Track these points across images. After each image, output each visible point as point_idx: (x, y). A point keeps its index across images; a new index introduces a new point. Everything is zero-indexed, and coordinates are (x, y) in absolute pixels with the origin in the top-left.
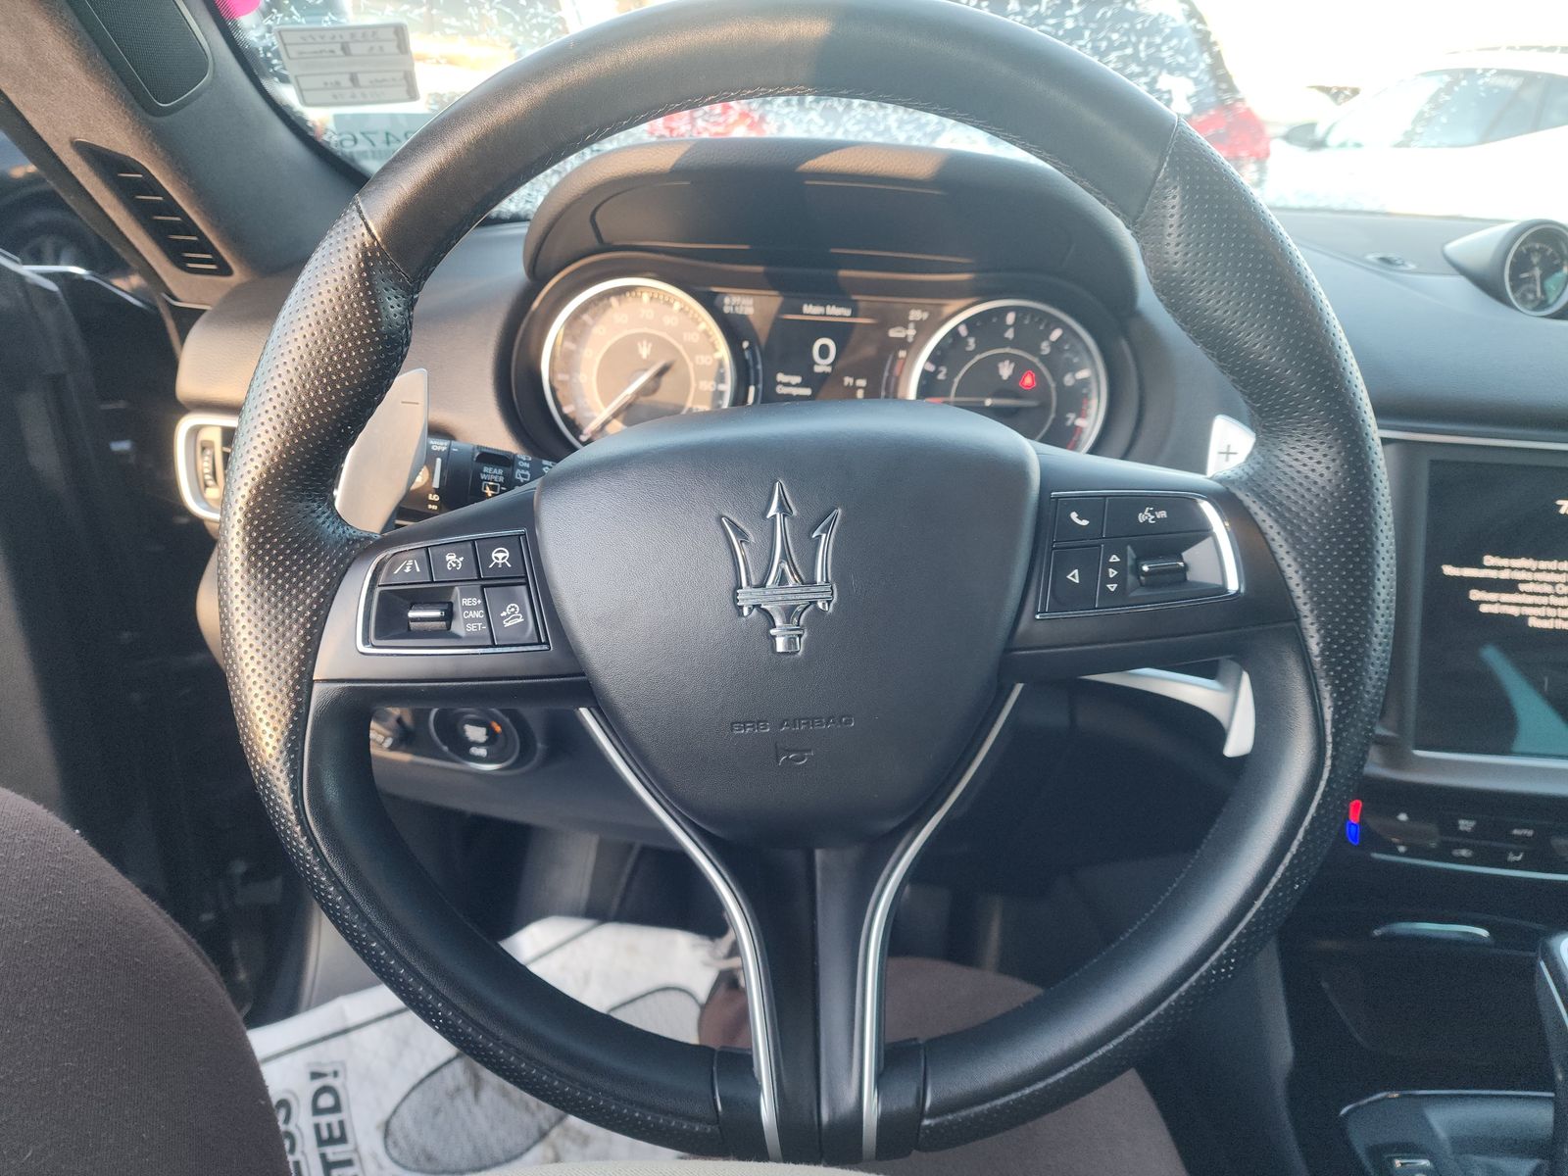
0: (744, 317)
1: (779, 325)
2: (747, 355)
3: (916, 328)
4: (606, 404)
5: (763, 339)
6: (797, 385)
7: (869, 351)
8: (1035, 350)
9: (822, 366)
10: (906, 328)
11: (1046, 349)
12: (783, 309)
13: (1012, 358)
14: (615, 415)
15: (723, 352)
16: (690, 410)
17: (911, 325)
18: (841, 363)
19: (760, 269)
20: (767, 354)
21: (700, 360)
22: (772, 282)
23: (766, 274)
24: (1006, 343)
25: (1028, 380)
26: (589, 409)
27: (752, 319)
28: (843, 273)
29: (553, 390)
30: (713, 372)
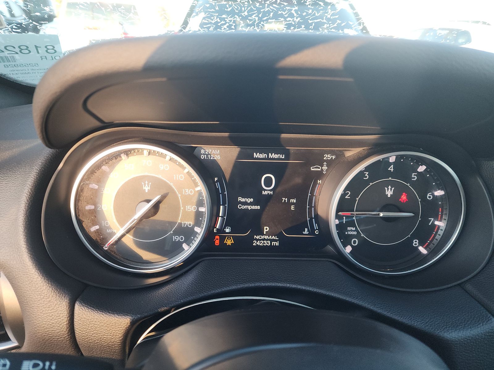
0: (214, 161)
1: (237, 166)
2: (218, 185)
3: (327, 166)
4: (122, 225)
5: (227, 176)
6: (251, 204)
7: (298, 180)
8: (407, 179)
9: (267, 191)
10: (322, 166)
11: (414, 177)
12: (240, 156)
13: (393, 184)
14: (128, 232)
15: (201, 187)
16: (180, 224)
17: (325, 163)
18: (279, 189)
19: (226, 134)
20: (231, 184)
21: (185, 192)
22: (233, 141)
23: (230, 137)
24: (390, 174)
25: (404, 197)
26: (109, 228)
27: (219, 162)
28: (283, 136)
29: (80, 222)
30: (195, 200)
